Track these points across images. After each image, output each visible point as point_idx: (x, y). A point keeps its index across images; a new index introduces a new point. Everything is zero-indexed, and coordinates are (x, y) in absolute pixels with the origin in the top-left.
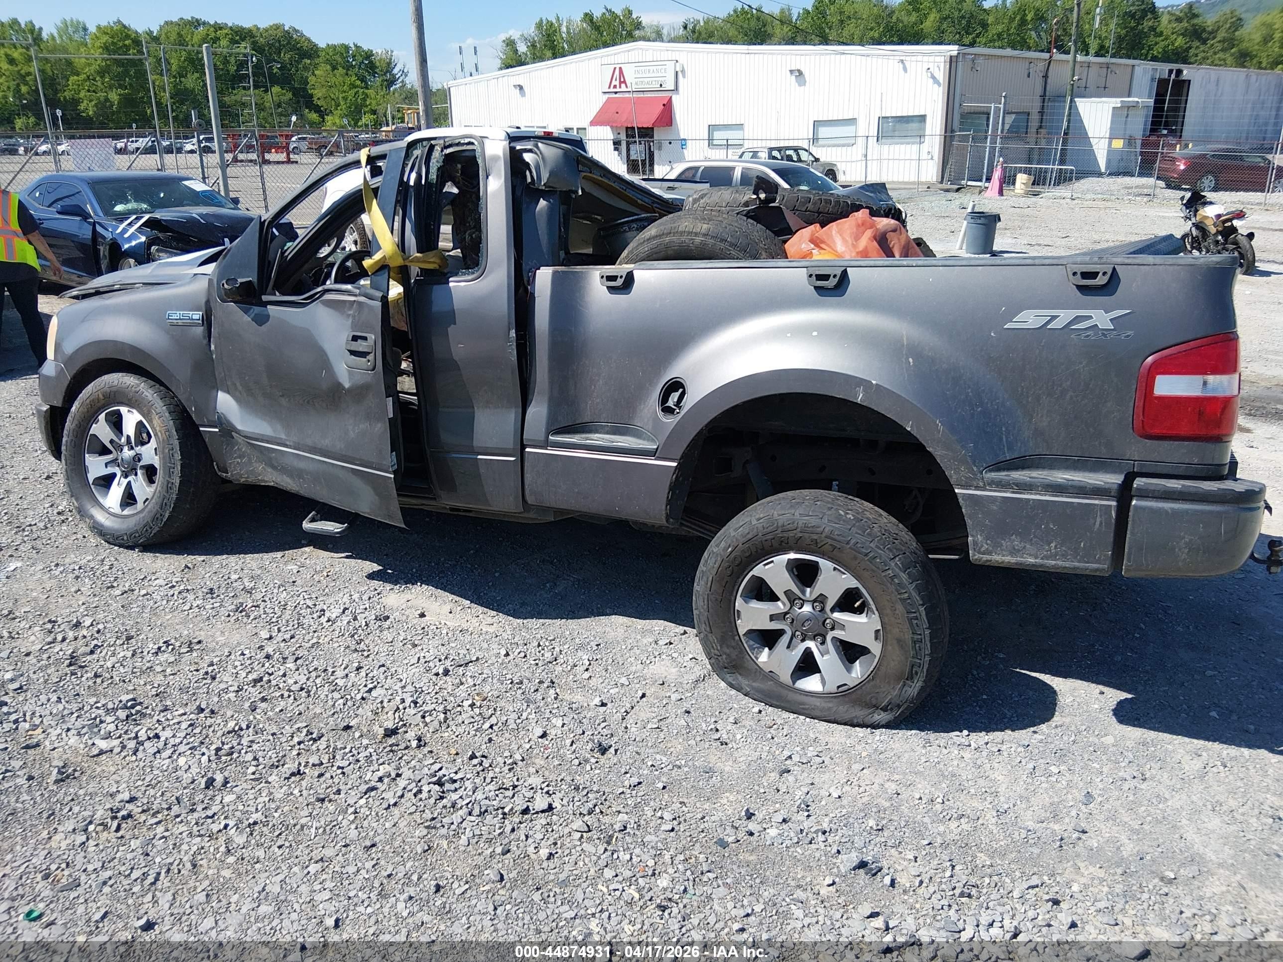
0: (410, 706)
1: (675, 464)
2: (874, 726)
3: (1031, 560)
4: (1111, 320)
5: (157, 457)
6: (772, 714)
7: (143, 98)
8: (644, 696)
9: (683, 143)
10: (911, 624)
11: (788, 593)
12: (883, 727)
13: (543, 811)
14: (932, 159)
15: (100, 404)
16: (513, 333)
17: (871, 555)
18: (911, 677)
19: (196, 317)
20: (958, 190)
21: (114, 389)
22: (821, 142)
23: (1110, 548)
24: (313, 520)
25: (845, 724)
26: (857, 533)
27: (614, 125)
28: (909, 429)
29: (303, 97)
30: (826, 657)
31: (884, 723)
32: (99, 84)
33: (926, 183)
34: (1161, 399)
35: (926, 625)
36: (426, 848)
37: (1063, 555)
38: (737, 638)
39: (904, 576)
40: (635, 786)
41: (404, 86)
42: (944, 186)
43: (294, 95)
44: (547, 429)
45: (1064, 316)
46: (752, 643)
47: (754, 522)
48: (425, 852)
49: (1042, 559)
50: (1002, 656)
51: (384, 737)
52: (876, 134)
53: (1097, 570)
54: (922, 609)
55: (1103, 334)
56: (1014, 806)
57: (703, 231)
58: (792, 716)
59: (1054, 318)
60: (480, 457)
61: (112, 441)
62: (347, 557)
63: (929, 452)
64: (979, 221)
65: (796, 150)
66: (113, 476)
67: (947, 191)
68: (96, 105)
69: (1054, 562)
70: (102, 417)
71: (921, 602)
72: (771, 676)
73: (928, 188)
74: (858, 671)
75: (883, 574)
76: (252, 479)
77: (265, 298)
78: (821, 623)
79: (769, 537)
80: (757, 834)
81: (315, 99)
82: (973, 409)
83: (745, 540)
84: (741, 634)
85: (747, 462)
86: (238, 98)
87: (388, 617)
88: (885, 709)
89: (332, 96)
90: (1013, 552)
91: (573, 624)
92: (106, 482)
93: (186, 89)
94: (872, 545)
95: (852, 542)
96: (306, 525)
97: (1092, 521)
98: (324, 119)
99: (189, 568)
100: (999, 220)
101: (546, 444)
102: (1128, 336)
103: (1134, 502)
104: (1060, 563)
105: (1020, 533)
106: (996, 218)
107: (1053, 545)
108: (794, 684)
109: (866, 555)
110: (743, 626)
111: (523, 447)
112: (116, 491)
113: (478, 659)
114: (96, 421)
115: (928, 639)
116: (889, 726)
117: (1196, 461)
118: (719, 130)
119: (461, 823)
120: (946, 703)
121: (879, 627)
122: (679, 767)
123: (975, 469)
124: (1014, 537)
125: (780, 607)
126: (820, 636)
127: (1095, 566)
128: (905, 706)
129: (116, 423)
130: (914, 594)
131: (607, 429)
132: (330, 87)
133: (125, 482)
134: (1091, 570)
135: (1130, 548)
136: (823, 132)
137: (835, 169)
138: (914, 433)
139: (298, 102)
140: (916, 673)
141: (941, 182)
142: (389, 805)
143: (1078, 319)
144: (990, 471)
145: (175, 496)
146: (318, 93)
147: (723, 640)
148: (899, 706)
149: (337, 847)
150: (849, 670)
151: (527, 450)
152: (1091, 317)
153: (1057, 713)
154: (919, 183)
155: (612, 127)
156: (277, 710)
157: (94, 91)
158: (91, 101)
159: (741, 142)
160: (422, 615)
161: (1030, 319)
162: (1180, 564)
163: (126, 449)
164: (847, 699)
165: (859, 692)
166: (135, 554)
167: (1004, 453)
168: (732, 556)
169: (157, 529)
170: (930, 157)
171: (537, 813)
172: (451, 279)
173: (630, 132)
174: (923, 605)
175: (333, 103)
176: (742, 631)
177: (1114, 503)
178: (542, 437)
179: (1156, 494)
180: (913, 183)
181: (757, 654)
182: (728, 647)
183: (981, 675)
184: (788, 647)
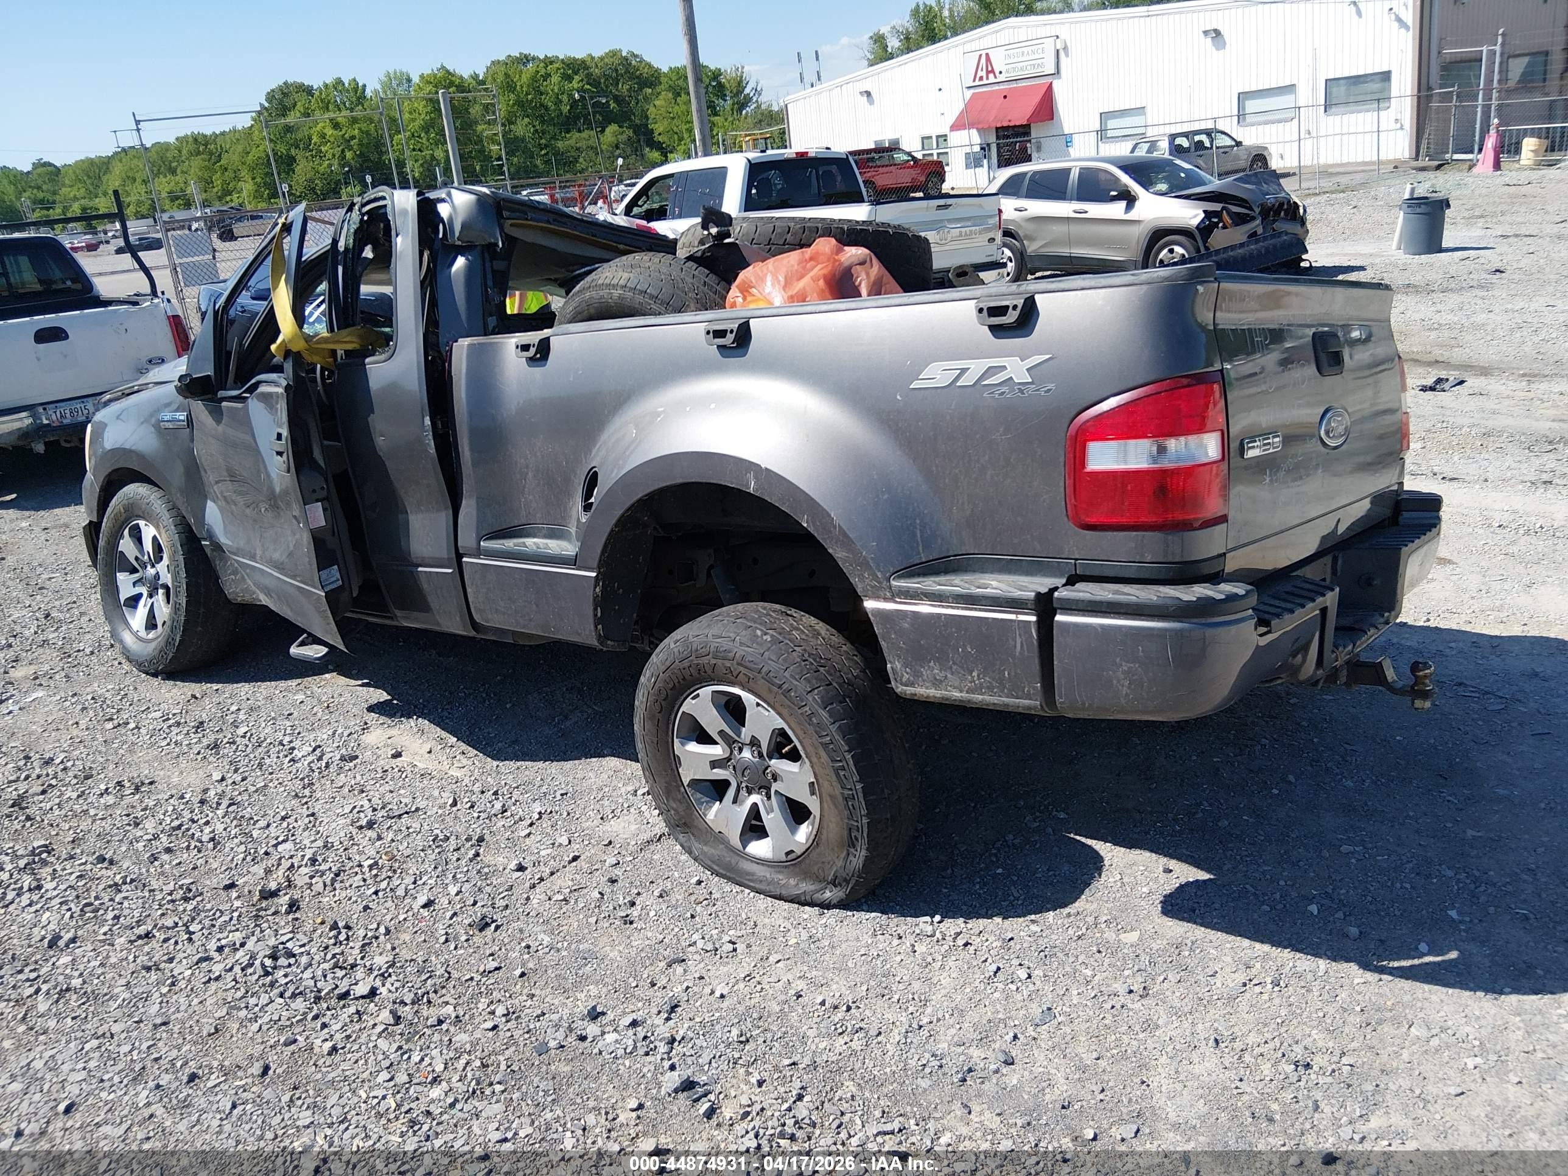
0: (306, 865)
1: (594, 574)
2: (826, 906)
3: (956, 694)
4: (1028, 370)
5: (169, 576)
6: (719, 886)
7: (471, 152)
8: (575, 859)
9: (1068, 141)
10: (838, 775)
11: (721, 733)
12: (835, 907)
13: (363, 997)
14: (1402, 128)
15: (122, 519)
16: (427, 421)
17: (785, 687)
18: (852, 843)
19: (182, 418)
20: (1438, 167)
21: (131, 501)
22: (1249, 119)
23: (1038, 679)
24: (302, 644)
25: (792, 901)
26: (770, 659)
27: (980, 126)
28: (805, 525)
29: (645, 134)
30: (772, 815)
31: (835, 902)
32: (424, 141)
33: (1389, 162)
34: (1095, 474)
35: (856, 778)
36: (213, 1031)
37: (988, 688)
38: (682, 789)
39: (824, 714)
40: (490, 972)
41: (759, 107)
42: (1420, 163)
43: (635, 132)
44: (477, 534)
45: (976, 368)
46: (699, 795)
47: (672, 646)
48: (210, 1035)
49: (967, 692)
50: (1062, 815)
51: (259, 900)
52: (1323, 102)
53: (1029, 708)
54: (848, 756)
55: (1020, 390)
56: (939, 1020)
57: (622, 282)
58: (738, 888)
59: (964, 371)
60: (420, 569)
61: (137, 559)
62: (363, 685)
63: (830, 555)
64: (1418, 210)
65: (1208, 133)
66: (140, 596)
67: (1423, 169)
68: (422, 165)
69: (980, 697)
70: (126, 532)
71: (847, 748)
72: (719, 838)
73: (1396, 167)
74: (804, 833)
75: (800, 711)
76: (247, 598)
77: (222, 394)
78: (761, 772)
79: (686, 663)
80: (590, 1039)
81: (656, 135)
82: (878, 496)
83: (664, 668)
84: (685, 784)
85: (711, 567)
86: (572, 142)
87: (357, 757)
88: (834, 883)
89: (675, 129)
90: (936, 683)
91: (553, 768)
92: (133, 602)
93: (516, 138)
94: (786, 674)
95: (765, 670)
96: (294, 650)
97: (1012, 643)
98: (666, 157)
99: (196, 698)
100: (1448, 206)
101: (478, 552)
102: (1049, 390)
103: (1059, 618)
104: (987, 698)
105: (938, 658)
106: (1445, 204)
107: (975, 674)
108: (744, 848)
109: (780, 687)
110: (687, 775)
111: (459, 556)
112: (142, 611)
113: (417, 809)
114: (122, 536)
115: (861, 795)
116: (843, 905)
117: (1149, 559)
118: (1115, 117)
119: (267, 1005)
120: (943, 877)
121: (813, 780)
122: (558, 950)
123: (879, 575)
124: (932, 664)
125: (717, 751)
126: (764, 788)
127: (1027, 702)
128: (853, 882)
129: (137, 536)
130: (837, 737)
131: (544, 532)
132: (673, 118)
133: (150, 601)
134: (1024, 708)
135: (1059, 679)
136: (1251, 106)
137: (1265, 153)
138: (811, 530)
139: (639, 141)
140: (857, 839)
141: (1417, 158)
142: (210, 979)
143: (991, 371)
144: (900, 577)
145: (183, 618)
146: (659, 128)
147: (668, 792)
148: (847, 882)
149: (129, 1023)
150: (793, 831)
151: (464, 559)
152: (1005, 368)
153: (1083, 897)
154: (1379, 162)
155: (978, 130)
156: (174, 863)
157: (420, 150)
158: (416, 161)
159: (1142, 130)
160: (397, 755)
161: (937, 375)
162: (1123, 701)
163: (149, 567)
164: (797, 870)
165: (807, 861)
166: (156, 682)
167: (919, 553)
168: (656, 687)
169: (171, 655)
170: (1399, 125)
171: (357, 999)
172: (367, 360)
173: (1003, 132)
174: (849, 751)
175: (676, 137)
176: (686, 782)
177: (1033, 618)
178: (474, 545)
179: (1080, 606)
180: (1371, 163)
181: (706, 809)
182: (674, 800)
183: (1016, 841)
184: (735, 801)
